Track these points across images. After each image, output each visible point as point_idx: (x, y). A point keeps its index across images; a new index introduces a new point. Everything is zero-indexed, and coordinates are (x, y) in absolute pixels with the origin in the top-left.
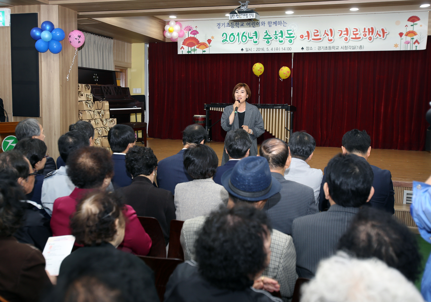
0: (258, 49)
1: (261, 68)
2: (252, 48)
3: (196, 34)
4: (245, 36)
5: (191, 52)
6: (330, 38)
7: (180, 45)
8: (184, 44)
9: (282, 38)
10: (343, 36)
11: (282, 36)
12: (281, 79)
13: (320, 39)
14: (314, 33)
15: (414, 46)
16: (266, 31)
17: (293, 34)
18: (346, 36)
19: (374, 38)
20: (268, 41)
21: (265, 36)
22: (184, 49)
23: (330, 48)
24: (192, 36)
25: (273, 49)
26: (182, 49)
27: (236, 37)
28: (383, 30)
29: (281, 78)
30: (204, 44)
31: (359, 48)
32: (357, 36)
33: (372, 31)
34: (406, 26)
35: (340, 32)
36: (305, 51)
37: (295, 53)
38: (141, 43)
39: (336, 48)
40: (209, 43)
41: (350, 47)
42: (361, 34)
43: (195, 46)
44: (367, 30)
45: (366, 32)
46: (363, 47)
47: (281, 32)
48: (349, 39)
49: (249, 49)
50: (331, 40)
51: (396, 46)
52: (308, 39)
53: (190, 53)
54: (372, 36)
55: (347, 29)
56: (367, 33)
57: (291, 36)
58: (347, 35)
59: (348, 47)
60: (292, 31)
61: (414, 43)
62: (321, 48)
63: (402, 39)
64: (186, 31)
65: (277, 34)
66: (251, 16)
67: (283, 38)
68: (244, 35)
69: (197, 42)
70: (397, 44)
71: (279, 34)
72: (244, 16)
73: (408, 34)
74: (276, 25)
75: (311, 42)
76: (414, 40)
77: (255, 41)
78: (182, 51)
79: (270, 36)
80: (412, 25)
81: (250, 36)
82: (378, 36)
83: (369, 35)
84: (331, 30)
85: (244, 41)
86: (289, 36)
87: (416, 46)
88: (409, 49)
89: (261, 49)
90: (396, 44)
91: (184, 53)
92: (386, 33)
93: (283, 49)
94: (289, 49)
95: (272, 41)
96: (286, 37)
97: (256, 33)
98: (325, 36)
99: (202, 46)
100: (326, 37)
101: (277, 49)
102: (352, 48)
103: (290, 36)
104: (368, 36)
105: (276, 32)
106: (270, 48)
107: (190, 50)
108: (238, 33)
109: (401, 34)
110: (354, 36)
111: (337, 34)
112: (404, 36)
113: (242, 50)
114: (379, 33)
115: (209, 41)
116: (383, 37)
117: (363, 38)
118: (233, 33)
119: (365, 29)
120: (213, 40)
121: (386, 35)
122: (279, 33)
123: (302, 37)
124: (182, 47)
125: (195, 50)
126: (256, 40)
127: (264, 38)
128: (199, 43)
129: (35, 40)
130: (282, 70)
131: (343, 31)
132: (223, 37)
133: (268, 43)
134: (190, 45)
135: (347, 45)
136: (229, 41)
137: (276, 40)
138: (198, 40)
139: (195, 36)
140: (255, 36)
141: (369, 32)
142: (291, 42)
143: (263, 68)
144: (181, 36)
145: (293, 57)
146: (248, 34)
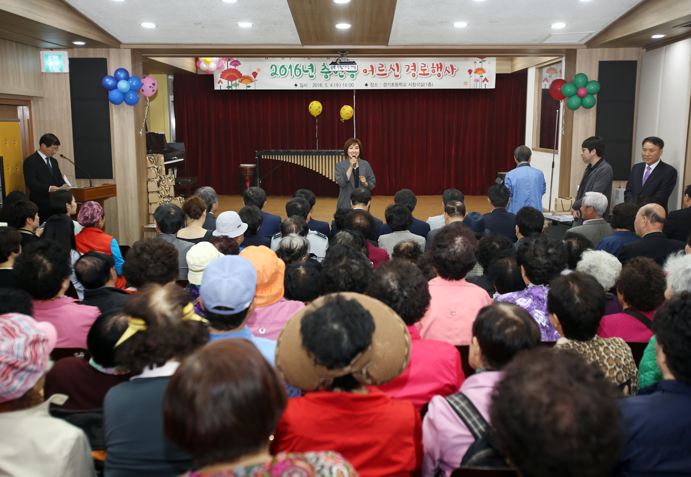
0: (315, 85)
1: (319, 107)
2: (306, 83)
3: (238, 65)
4: (299, 69)
5: (231, 87)
6: (397, 73)
7: (217, 77)
8: (222, 77)
10: (410, 72)
13: (386, 74)
14: (379, 67)
15: (483, 84)
16: (324, 64)
18: (413, 72)
19: (443, 75)
20: (326, 75)
21: (322, 70)
22: (222, 83)
23: (397, 84)
24: (233, 67)
25: (333, 85)
26: (220, 83)
27: (288, 70)
28: (452, 66)
29: (342, 119)
30: (248, 78)
31: (428, 85)
32: (426, 72)
33: (440, 67)
34: (475, 62)
35: (407, 67)
36: (369, 88)
37: (356, 90)
39: (403, 85)
40: (255, 77)
41: (418, 85)
42: (429, 70)
43: (237, 80)
44: (435, 66)
45: (435, 68)
46: (432, 84)
48: (417, 76)
49: (304, 85)
50: (397, 76)
51: (466, 83)
52: (372, 74)
53: (231, 89)
54: (441, 73)
55: (414, 64)
56: (436, 69)
58: (415, 71)
59: (416, 84)
61: (483, 81)
62: (387, 84)
63: (472, 76)
64: (224, 62)
69: (239, 75)
73: (477, 71)
75: (375, 77)
76: (483, 78)
77: (310, 75)
78: (220, 86)
79: (328, 70)
80: (480, 62)
81: (305, 70)
82: (447, 72)
83: (438, 71)
84: (397, 64)
85: (298, 75)
87: (485, 85)
88: (478, 88)
89: (318, 85)
91: (222, 89)
92: (455, 69)
93: (344, 85)
94: (351, 85)
95: (331, 76)
96: (347, 71)
97: (311, 65)
98: (391, 71)
99: (245, 80)
100: (392, 73)
101: (337, 85)
102: (420, 85)
104: (436, 73)
107: (230, 85)
108: (290, 65)
109: (470, 71)
110: (422, 72)
111: (404, 70)
112: (473, 73)
113: (296, 85)
114: (447, 69)
115: (255, 74)
116: (452, 74)
117: (431, 74)
118: (284, 66)
119: (433, 64)
120: (259, 73)
121: (456, 71)
123: (365, 71)
124: (220, 81)
125: (236, 85)
126: (312, 74)
127: (321, 72)
128: (242, 77)
129: (108, 89)
130: (344, 109)
131: (410, 66)
132: (272, 70)
133: (327, 78)
134: (230, 78)
135: (415, 81)
136: (279, 75)
137: (336, 74)
138: (239, 72)
139: (237, 67)
140: (311, 70)
141: (438, 68)
142: (353, 77)
143: (321, 107)
144: (218, 68)
145: (354, 94)
146: (302, 66)
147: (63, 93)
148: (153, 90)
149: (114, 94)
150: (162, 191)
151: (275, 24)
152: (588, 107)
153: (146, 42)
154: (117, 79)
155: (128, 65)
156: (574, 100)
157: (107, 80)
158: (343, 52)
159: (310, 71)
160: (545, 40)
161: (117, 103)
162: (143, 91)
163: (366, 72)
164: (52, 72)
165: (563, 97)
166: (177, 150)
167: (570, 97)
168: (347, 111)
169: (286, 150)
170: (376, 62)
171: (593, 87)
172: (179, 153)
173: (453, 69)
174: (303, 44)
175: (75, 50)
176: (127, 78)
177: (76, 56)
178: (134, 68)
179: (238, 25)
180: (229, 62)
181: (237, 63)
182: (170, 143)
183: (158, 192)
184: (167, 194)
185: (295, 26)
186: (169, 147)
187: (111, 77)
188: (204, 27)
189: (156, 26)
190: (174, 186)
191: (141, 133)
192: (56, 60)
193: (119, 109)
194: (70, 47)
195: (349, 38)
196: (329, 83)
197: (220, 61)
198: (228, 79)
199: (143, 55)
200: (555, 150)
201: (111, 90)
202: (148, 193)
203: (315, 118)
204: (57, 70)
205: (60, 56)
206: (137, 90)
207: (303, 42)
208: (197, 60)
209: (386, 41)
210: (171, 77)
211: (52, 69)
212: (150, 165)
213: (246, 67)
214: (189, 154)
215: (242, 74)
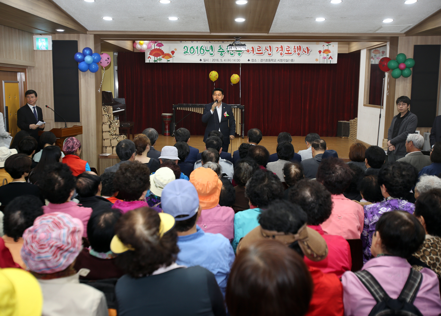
0: (214, 60)
1: (216, 75)
2: (208, 59)
3: (161, 46)
4: (203, 49)
5: (157, 61)
6: (270, 53)
7: (147, 54)
8: (150, 54)
10: (279, 52)
13: (262, 53)
14: (258, 48)
15: (329, 60)
16: (220, 46)
19: (301, 54)
20: (221, 53)
21: (219, 50)
22: (151, 58)
23: (269, 60)
24: (158, 48)
25: (226, 60)
27: (195, 50)
28: (307, 48)
29: (232, 83)
30: (168, 55)
31: (291, 61)
32: (290, 52)
34: (324, 46)
35: (277, 48)
36: (250, 62)
37: (242, 64)
38: (110, 52)
39: (274, 61)
40: (173, 54)
41: (284, 60)
42: (292, 51)
43: (161, 57)
44: (296, 48)
45: (296, 49)
46: (293, 60)
48: (284, 54)
49: (206, 60)
50: (270, 54)
51: (317, 60)
52: (253, 53)
53: (156, 62)
54: (300, 52)
55: (281, 46)
56: (296, 50)
58: (282, 51)
61: (329, 59)
62: (263, 60)
63: (321, 55)
64: (152, 44)
69: (162, 53)
73: (324, 51)
75: (255, 55)
76: (329, 56)
77: (211, 53)
78: (149, 60)
79: (223, 50)
80: (327, 46)
81: (207, 49)
82: (304, 52)
84: (270, 47)
85: (202, 53)
87: (330, 61)
88: (325, 63)
89: (216, 60)
91: (151, 62)
92: (310, 50)
93: (234, 60)
94: (239, 60)
95: (225, 54)
97: (211, 47)
99: (166, 56)
100: (266, 52)
101: (229, 60)
102: (286, 61)
104: (297, 52)
107: (156, 59)
108: (197, 47)
109: (320, 52)
110: (287, 52)
111: (274, 50)
112: (322, 53)
114: (304, 50)
115: (173, 52)
116: (308, 53)
117: (293, 53)
118: (193, 47)
119: (295, 47)
120: (176, 52)
121: (310, 52)
124: (149, 57)
125: (160, 60)
127: (218, 51)
128: (164, 54)
129: (78, 62)
130: (233, 77)
131: (279, 48)
132: (185, 49)
133: (222, 55)
134: (156, 55)
135: (282, 58)
136: (190, 53)
137: (228, 53)
138: (162, 51)
139: (161, 48)
140: (211, 50)
141: (298, 49)
142: (240, 55)
143: (218, 75)
144: (148, 48)
145: (240, 66)
146: (205, 47)
147: (48, 64)
148: (108, 63)
149: (82, 65)
150: (111, 131)
151: (193, 18)
152: (406, 77)
153: (104, 30)
154: (84, 55)
155: (91, 45)
156: (396, 72)
157: (78, 55)
158: (237, 38)
160: (377, 30)
161: (83, 71)
162: (101, 63)
163: (248, 52)
164: (41, 50)
165: (388, 70)
166: (120, 103)
167: (393, 69)
168: (235, 78)
169: (194, 104)
170: (256, 45)
171: (410, 63)
172: (121, 105)
173: (308, 50)
174: (211, 32)
175: (57, 35)
176: (91, 54)
177: (57, 39)
178: (95, 48)
179: (168, 19)
180: (156, 44)
181: (161, 45)
182: (115, 99)
183: (109, 132)
184: (114, 133)
185: (207, 20)
186: (115, 101)
187: (80, 53)
188: (145, 20)
189: (113, 19)
190: (119, 127)
191: (99, 91)
192: (44, 41)
193: (85, 75)
194: (53, 32)
195: (243, 28)
196: (223, 59)
197: (149, 43)
198: (155, 55)
199: (101, 38)
200: (382, 106)
201: (80, 62)
202: (103, 132)
203: (214, 83)
204: (44, 48)
205: (46, 39)
206: (97, 62)
207: (211, 30)
208: (134, 42)
209: (268, 30)
210: (116, 54)
211: (41, 47)
212: (104, 113)
213: (167, 47)
214: (127, 106)
215: (164, 52)
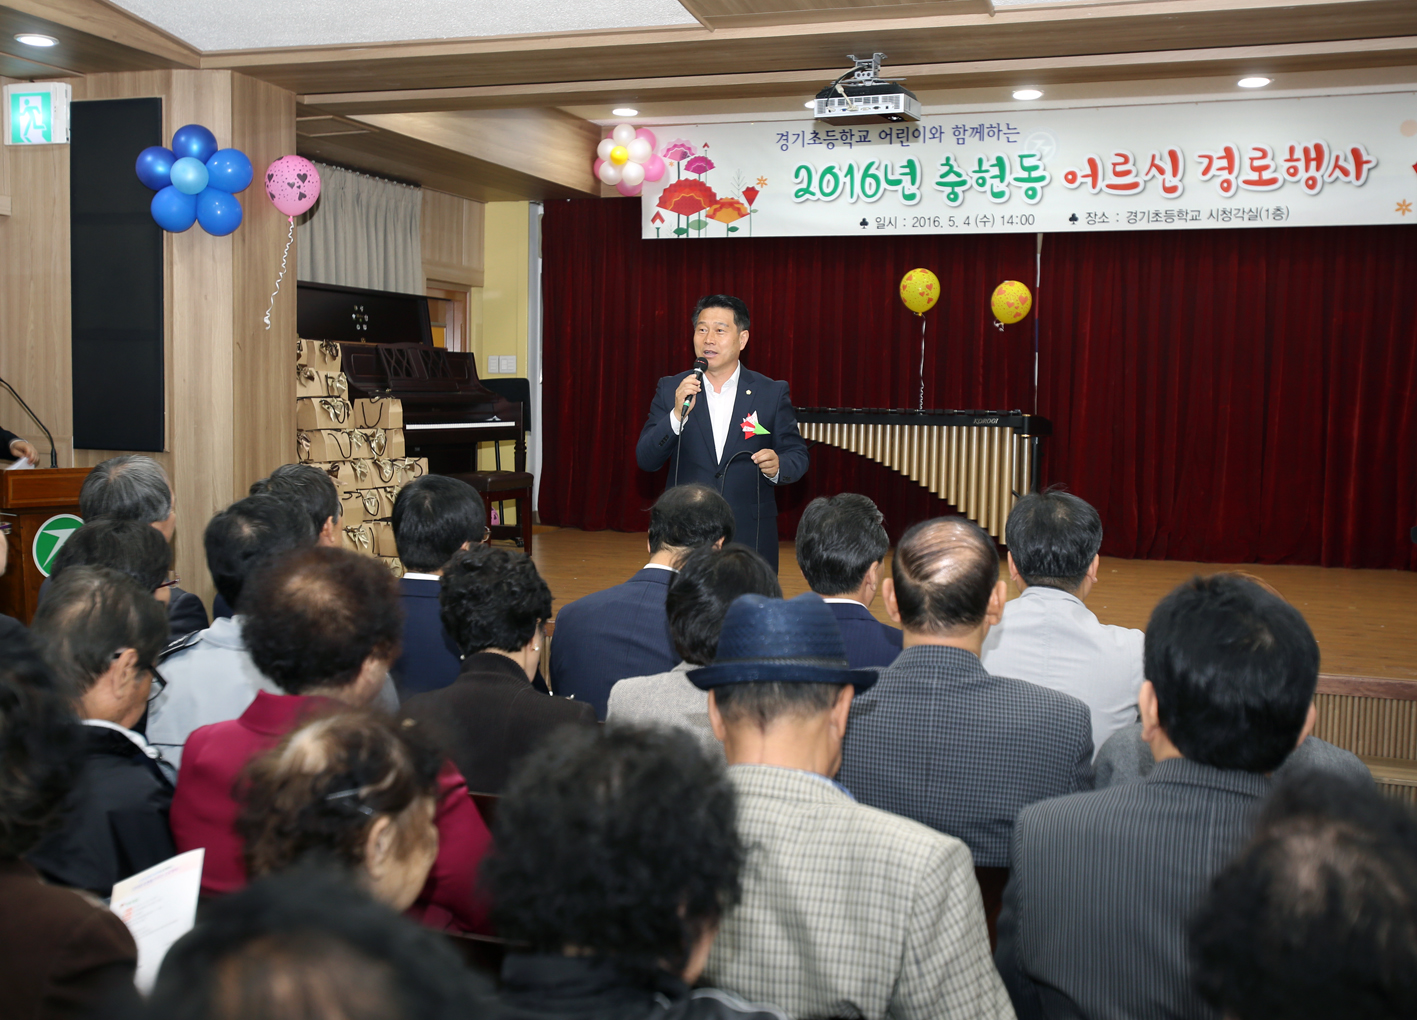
0: (919, 220)
1: (929, 287)
2: (896, 218)
3: (705, 171)
4: (874, 177)
5: (686, 231)
6: (1171, 181)
7: (650, 206)
8: (663, 203)
9: (1002, 181)
10: (1214, 176)
11: (1002, 177)
12: (997, 325)
13: (1135, 185)
14: (1115, 165)
16: (948, 159)
17: (1042, 168)
18: (1225, 175)
19: (1324, 183)
20: (953, 192)
21: (942, 176)
22: (662, 221)
23: (1169, 215)
24: (692, 176)
25: (972, 221)
27: (842, 179)
28: (1356, 153)
29: (998, 322)
30: (731, 204)
31: (1271, 217)
32: (1266, 175)
33: (1315, 156)
35: (1206, 161)
36: (1081, 226)
37: (1046, 235)
38: (518, 200)
39: (1189, 217)
40: (751, 201)
41: (1240, 214)
42: (1278, 167)
43: (703, 213)
44: (1299, 154)
45: (1298, 160)
46: (1285, 211)
47: (1000, 162)
48: (1238, 187)
49: (887, 222)
50: (1173, 189)
51: (1404, 207)
52: (1094, 186)
53: (684, 236)
54: (1318, 175)
55: (1228, 151)
56: (1301, 165)
57: (1034, 174)
58: (1230, 173)
59: (1234, 212)
60: (1038, 157)
62: (1139, 216)
64: (670, 160)
65: (983, 168)
66: (891, 106)
67: (1006, 183)
68: (870, 172)
69: (709, 195)
70: (1407, 203)
71: (990, 169)
72: (867, 106)
74: (981, 138)
75: (1102, 195)
77: (907, 192)
78: (658, 229)
79: (959, 175)
81: (890, 177)
82: (1338, 173)
83: (1307, 170)
84: (1173, 155)
85: (869, 193)
86: (1025, 175)
89: (927, 221)
90: (1404, 201)
91: (663, 236)
92: (1368, 162)
93: (1006, 219)
94: (1029, 219)
95: (967, 194)
96: (1016, 179)
97: (911, 164)
98: (1154, 176)
99: (724, 210)
100: (1154, 181)
101: (985, 220)
102: (1246, 217)
103: (1029, 174)
104: (1303, 175)
105: (980, 161)
106: (959, 219)
107: (683, 225)
108: (851, 167)
110: (1254, 176)
111: (1193, 170)
113: (864, 223)
114: (1341, 163)
115: (751, 194)
116: (1358, 177)
117: (1285, 180)
118: (833, 168)
119: (1292, 150)
120: (762, 191)
121: (1369, 170)
122: (992, 166)
123: (1071, 177)
124: (658, 216)
125: (700, 225)
126: (910, 189)
127: (938, 184)
128: (717, 202)
129: (152, 189)
130: (1003, 293)
131: (1215, 156)
132: (799, 180)
133: (955, 200)
134: (685, 207)
135: (1230, 205)
136: (819, 195)
137: (982, 189)
138: (709, 189)
139: (703, 175)
140: (909, 177)
141: (1308, 160)
142: (1032, 197)
143: (937, 286)
144: (652, 179)
145: (1038, 248)
146: (882, 168)
148: (302, 196)
154: (175, 156)
155: (218, 118)
157: (148, 159)
159: (907, 180)
161: (180, 228)
164: (26, 143)
173: (1359, 162)
176: (206, 155)
180: (683, 162)
181: (704, 165)
187: (162, 149)
191: (267, 321)
193: (188, 247)
196: (959, 216)
198: (680, 208)
201: (158, 191)
203: (920, 320)
204: (37, 138)
205: (47, 97)
208: (593, 153)
211: (26, 134)
213: (727, 173)
215: (714, 195)
